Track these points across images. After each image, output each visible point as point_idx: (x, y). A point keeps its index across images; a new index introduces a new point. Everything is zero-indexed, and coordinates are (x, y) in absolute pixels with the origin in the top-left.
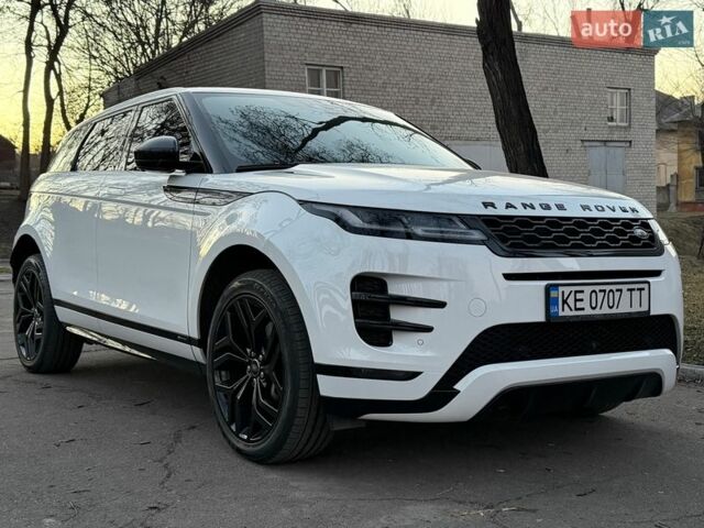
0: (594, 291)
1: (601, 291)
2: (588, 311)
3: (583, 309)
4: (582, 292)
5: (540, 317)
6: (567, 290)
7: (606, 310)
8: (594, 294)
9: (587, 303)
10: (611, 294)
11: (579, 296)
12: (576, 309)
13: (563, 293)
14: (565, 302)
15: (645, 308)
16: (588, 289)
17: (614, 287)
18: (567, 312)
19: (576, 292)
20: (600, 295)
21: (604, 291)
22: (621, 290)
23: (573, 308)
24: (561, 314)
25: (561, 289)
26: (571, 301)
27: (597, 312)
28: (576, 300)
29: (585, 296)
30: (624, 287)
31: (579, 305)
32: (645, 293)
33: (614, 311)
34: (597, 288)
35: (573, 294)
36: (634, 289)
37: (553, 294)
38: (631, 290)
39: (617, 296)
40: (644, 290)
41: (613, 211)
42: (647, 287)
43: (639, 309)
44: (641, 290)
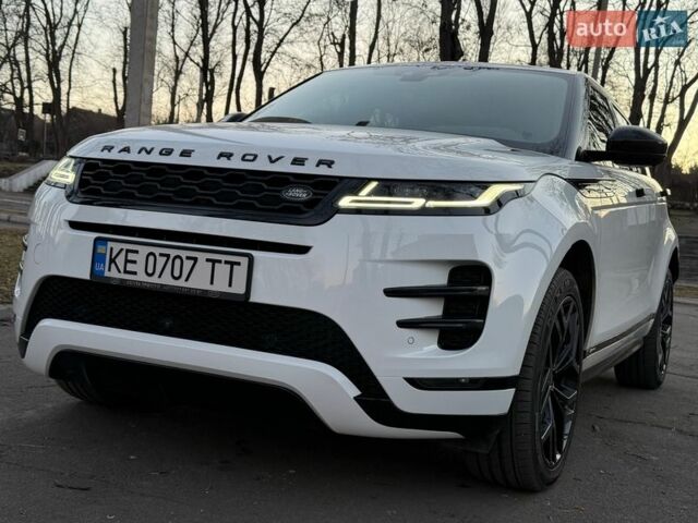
0: (152, 254)
1: (161, 255)
2: (141, 277)
3: (135, 273)
4: (137, 252)
5: (85, 275)
6: (117, 247)
7: (167, 280)
8: (151, 258)
9: (141, 268)
10: (178, 262)
11: (131, 256)
12: (126, 272)
13: (112, 249)
14: (112, 261)
15: (239, 288)
16: (145, 251)
17: (184, 254)
18: (113, 274)
19: (128, 251)
20: (161, 261)
21: (168, 256)
22: (195, 259)
23: (122, 270)
24: (107, 274)
25: (110, 244)
26: (120, 261)
27: (155, 280)
28: (127, 261)
29: (140, 258)
30: (202, 257)
31: (130, 267)
32: (240, 273)
33: (181, 283)
34: (157, 251)
35: (124, 253)
36: (220, 262)
37: (101, 249)
38: (214, 262)
39: (188, 264)
40: (239, 264)
41: (272, 161)
42: (244, 261)
43: (226, 289)
44: (232, 264)
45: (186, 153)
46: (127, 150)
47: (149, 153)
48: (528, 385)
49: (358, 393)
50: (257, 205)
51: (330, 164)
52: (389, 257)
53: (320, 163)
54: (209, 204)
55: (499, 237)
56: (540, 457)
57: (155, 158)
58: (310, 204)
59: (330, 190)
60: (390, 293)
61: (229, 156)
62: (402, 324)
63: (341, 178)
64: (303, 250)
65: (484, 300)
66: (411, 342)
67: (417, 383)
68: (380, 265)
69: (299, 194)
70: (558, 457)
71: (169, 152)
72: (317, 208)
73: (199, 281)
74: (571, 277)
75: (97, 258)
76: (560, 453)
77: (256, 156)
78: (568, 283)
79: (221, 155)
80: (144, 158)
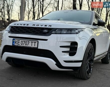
0: (22, 41)
2: (20, 45)
3: (19, 44)
5: (11, 45)
6: (16, 40)
7: (24, 45)
8: (22, 42)
9: (20, 43)
10: (26, 42)
11: (19, 42)
12: (18, 44)
14: (16, 42)
15: (36, 46)
16: (21, 41)
17: (27, 41)
18: (16, 44)
19: (18, 41)
20: (23, 42)
21: (25, 41)
22: (29, 42)
24: (15, 44)
25: (15, 40)
27: (22, 45)
28: (18, 42)
29: (20, 42)
30: (30, 41)
32: (36, 44)
33: (27, 46)
34: (23, 41)
36: (33, 42)
37: (14, 41)
38: (32, 42)
39: (28, 43)
40: (36, 42)
41: (41, 26)
42: (37, 42)
43: (34, 47)
44: (35, 42)
45: (27, 25)
46: (18, 24)
47: (21, 25)
48: (84, 62)
49: (56, 63)
50: (39, 33)
51: (51, 26)
52: (61, 41)
53: (49, 26)
54: (31, 33)
55: (79, 38)
56: (87, 74)
57: (23, 26)
58: (48, 33)
59: (51, 30)
60: (61, 47)
61: (34, 25)
62: (63, 52)
63: (53, 28)
64: (46, 40)
65: (77, 48)
66: (64, 55)
67: (65, 61)
68: (59, 42)
69: (46, 31)
70: (90, 74)
71: (25, 25)
72: (49, 33)
73: (30, 45)
74: (92, 44)
75: (13, 42)
76: (90, 73)
77: (39, 25)
78: (91, 45)
79: (33, 25)
80: (21, 26)
